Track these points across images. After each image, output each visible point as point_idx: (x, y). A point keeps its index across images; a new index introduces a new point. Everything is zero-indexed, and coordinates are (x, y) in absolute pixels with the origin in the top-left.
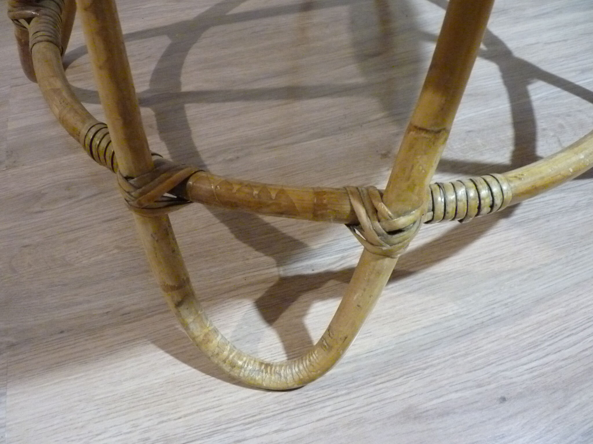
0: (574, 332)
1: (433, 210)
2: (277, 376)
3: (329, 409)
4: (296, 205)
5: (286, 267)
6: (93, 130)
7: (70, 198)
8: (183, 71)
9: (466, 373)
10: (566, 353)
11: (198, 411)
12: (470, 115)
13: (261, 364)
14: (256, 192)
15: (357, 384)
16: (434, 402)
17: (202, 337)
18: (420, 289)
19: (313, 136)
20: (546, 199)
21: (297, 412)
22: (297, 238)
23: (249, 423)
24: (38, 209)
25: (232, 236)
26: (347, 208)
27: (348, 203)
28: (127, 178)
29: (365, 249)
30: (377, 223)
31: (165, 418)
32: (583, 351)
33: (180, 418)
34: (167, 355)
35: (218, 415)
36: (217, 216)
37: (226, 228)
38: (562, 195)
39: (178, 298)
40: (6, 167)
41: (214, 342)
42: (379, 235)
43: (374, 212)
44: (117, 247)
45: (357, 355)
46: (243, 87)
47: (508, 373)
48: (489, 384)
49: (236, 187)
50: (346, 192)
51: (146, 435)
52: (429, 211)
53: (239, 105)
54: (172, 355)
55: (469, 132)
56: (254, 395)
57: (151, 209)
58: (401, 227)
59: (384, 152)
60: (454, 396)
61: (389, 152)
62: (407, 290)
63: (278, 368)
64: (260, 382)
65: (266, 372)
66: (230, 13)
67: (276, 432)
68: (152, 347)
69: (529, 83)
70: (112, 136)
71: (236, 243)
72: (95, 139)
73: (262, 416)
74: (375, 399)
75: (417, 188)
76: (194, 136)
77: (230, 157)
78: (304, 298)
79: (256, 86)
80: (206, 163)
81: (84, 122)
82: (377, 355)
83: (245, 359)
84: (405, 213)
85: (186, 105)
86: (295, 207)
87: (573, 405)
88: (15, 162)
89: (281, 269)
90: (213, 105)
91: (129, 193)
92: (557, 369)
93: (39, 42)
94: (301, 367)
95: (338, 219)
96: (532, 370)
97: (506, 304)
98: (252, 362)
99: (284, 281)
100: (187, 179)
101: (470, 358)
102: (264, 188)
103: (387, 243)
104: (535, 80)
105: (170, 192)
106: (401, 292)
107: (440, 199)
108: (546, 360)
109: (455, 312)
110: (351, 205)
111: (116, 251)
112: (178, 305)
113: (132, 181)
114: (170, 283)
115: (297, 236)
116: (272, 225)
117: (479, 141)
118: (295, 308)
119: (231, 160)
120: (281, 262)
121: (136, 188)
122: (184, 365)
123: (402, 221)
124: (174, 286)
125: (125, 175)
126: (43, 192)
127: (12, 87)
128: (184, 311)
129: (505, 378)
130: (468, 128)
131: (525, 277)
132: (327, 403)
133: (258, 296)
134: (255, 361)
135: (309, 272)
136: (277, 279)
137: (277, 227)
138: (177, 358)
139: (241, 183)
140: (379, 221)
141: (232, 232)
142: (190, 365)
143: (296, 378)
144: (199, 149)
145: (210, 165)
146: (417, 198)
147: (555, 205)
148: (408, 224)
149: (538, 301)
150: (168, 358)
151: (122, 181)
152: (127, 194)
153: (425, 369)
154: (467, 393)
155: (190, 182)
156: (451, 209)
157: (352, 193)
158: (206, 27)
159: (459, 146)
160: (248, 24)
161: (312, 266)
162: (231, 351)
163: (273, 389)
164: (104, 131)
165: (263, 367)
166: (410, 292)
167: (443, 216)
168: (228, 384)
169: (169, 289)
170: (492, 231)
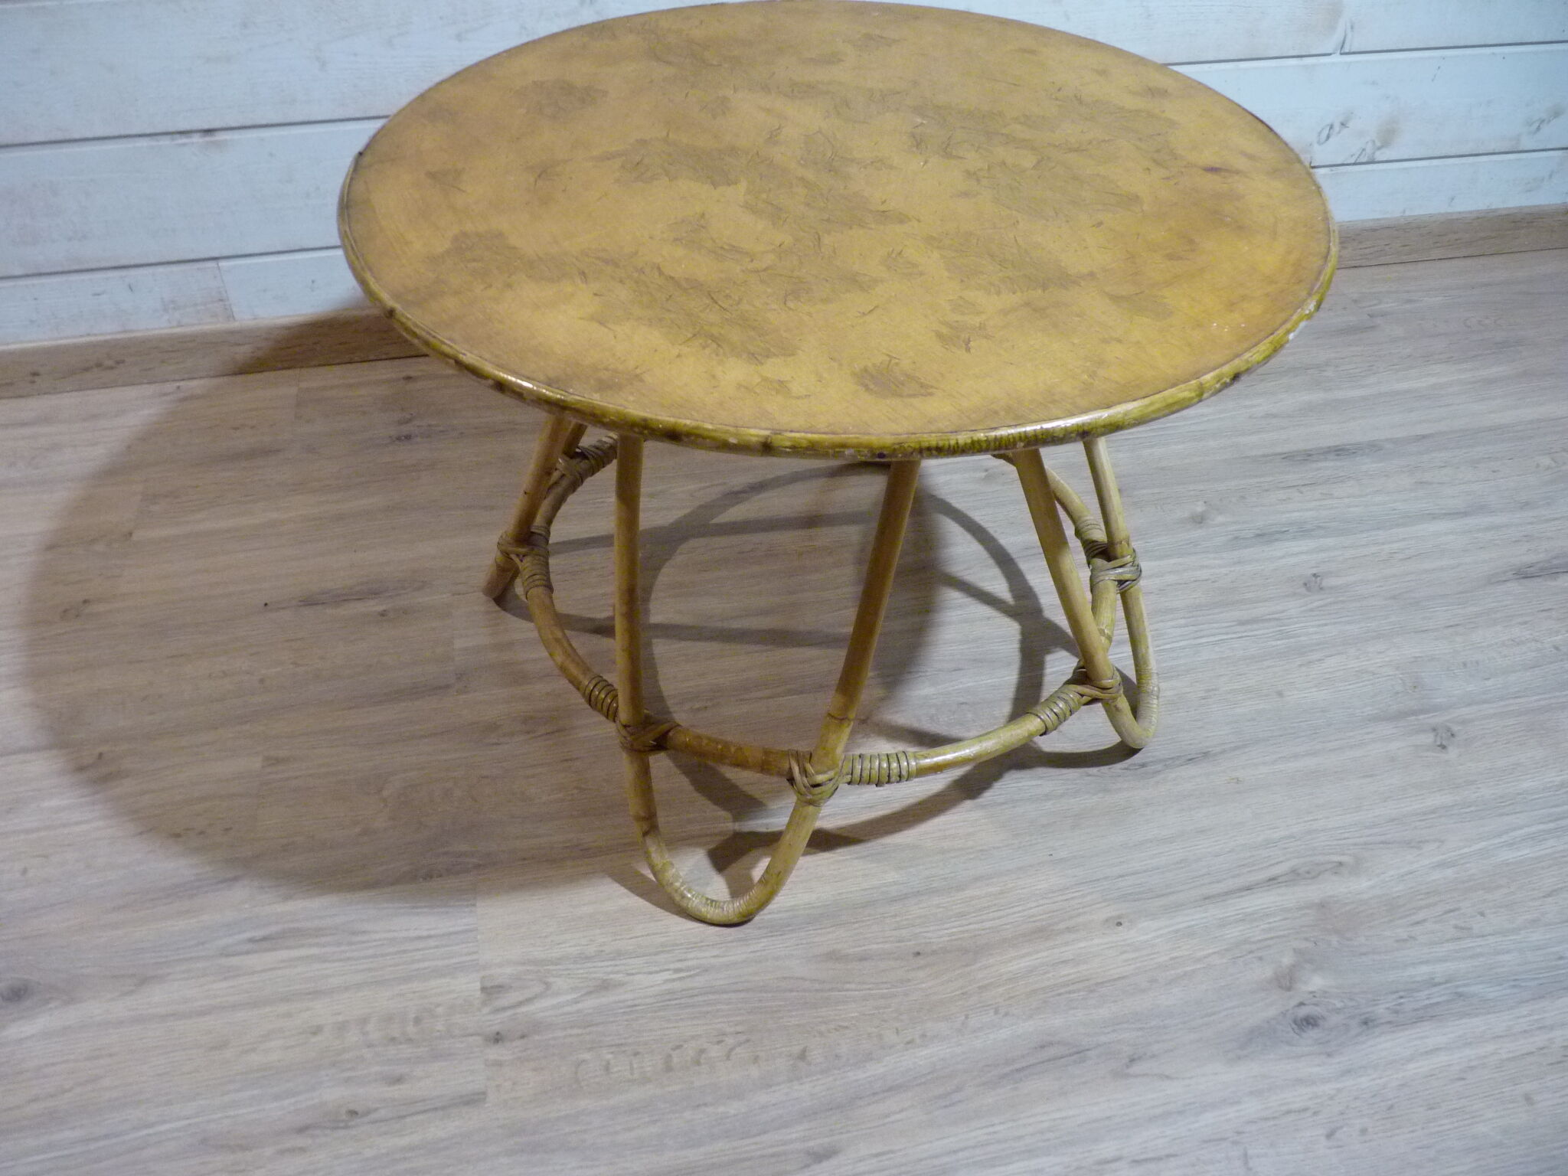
0: (1002, 908)
1: (852, 774)
2: (720, 910)
3: (763, 945)
4: (750, 760)
5: (742, 823)
6: (594, 682)
7: (528, 733)
8: (653, 596)
9: (890, 930)
10: (988, 925)
11: (648, 935)
12: (969, 684)
13: (707, 899)
14: (720, 747)
15: (791, 928)
16: (856, 949)
17: (660, 867)
18: (868, 856)
19: (790, 692)
20: (1020, 785)
21: (735, 944)
22: (757, 796)
23: (692, 948)
24: (495, 741)
25: (691, 788)
26: (787, 766)
27: (788, 762)
28: (625, 726)
29: (798, 799)
30: (805, 779)
31: (619, 937)
32: (1005, 924)
33: (631, 938)
34: (622, 888)
35: (665, 939)
36: (679, 767)
37: (687, 780)
38: (1039, 782)
39: (645, 828)
40: (457, 692)
41: (670, 872)
42: (805, 787)
43: (804, 772)
44: (576, 788)
45: (795, 906)
46: (719, 624)
47: (929, 935)
48: (910, 940)
49: (705, 742)
50: (787, 754)
51: (601, 949)
52: (848, 774)
53: (714, 646)
54: (627, 888)
55: (962, 704)
56: (698, 928)
57: (639, 751)
58: (820, 782)
59: (862, 717)
60: (875, 946)
61: (868, 718)
62: (856, 855)
63: (722, 904)
64: (705, 914)
65: (712, 906)
66: (714, 521)
67: (714, 957)
68: (609, 880)
69: (1049, 652)
70: (621, 698)
71: (696, 795)
72: (596, 690)
73: (702, 944)
74: (804, 942)
75: (830, 756)
76: (661, 677)
77: (697, 706)
78: (754, 853)
79: (736, 625)
80: (671, 710)
81: (584, 673)
82: (814, 907)
83: (694, 893)
84: (825, 772)
85: (654, 641)
86: (748, 761)
87: (979, 965)
88: (465, 687)
89: (737, 824)
90: (683, 644)
91: (625, 737)
92: (975, 936)
93: (537, 586)
94: (742, 902)
95: (780, 774)
96: (950, 935)
97: (945, 878)
98: (700, 896)
99: (738, 835)
100: (669, 731)
101: (898, 919)
102: (726, 745)
103: (810, 793)
104: (1058, 649)
105: (654, 741)
106: (848, 857)
107: (858, 767)
108: (966, 928)
109: (895, 880)
110: (790, 764)
111: (575, 791)
112: (645, 834)
113: (628, 729)
114: (642, 814)
115: (756, 793)
116: (733, 781)
117: (970, 716)
118: (746, 860)
119: (699, 710)
120: (737, 818)
121: (632, 734)
122: (637, 898)
123: (820, 778)
124: (645, 817)
125: (624, 723)
126: (498, 723)
127: (453, 595)
128: (649, 841)
129: (925, 938)
130: (962, 700)
131: (972, 856)
132: (763, 940)
133: (712, 846)
134: (702, 896)
135: (763, 830)
136: (732, 833)
137: (738, 784)
138: (633, 892)
139: (709, 739)
140: (806, 777)
141: (692, 784)
142: (644, 898)
143: (737, 910)
144: (665, 694)
145: (674, 712)
146: (831, 762)
147: (1027, 791)
148: (824, 780)
149: (977, 879)
150: (623, 890)
151: (621, 728)
152: (623, 739)
153: (854, 923)
154: (887, 946)
155: (671, 734)
156: (866, 774)
157: (792, 755)
158: (684, 539)
159: (946, 719)
160: (734, 539)
161: (767, 825)
162: (683, 884)
163: (715, 922)
164: (614, 693)
165: (709, 902)
166: (857, 858)
167: (859, 779)
168: (675, 916)
169: (638, 819)
170: (954, 810)
